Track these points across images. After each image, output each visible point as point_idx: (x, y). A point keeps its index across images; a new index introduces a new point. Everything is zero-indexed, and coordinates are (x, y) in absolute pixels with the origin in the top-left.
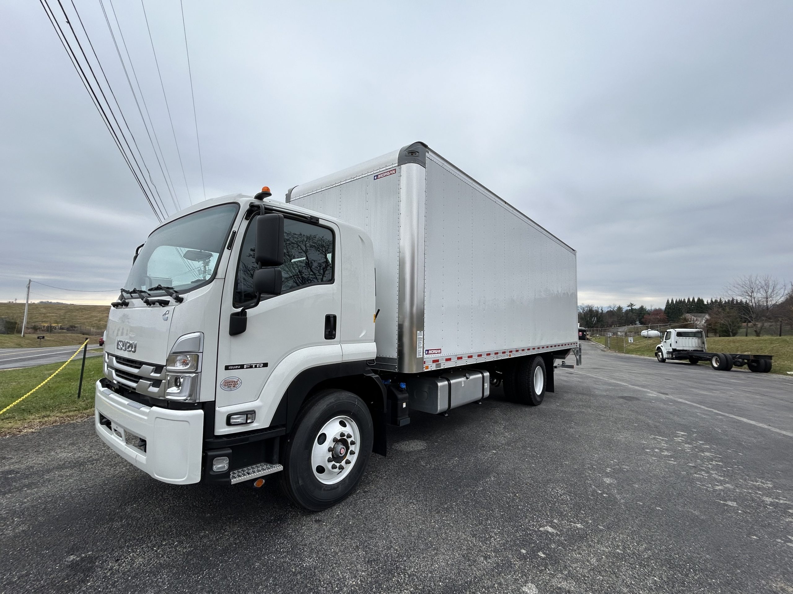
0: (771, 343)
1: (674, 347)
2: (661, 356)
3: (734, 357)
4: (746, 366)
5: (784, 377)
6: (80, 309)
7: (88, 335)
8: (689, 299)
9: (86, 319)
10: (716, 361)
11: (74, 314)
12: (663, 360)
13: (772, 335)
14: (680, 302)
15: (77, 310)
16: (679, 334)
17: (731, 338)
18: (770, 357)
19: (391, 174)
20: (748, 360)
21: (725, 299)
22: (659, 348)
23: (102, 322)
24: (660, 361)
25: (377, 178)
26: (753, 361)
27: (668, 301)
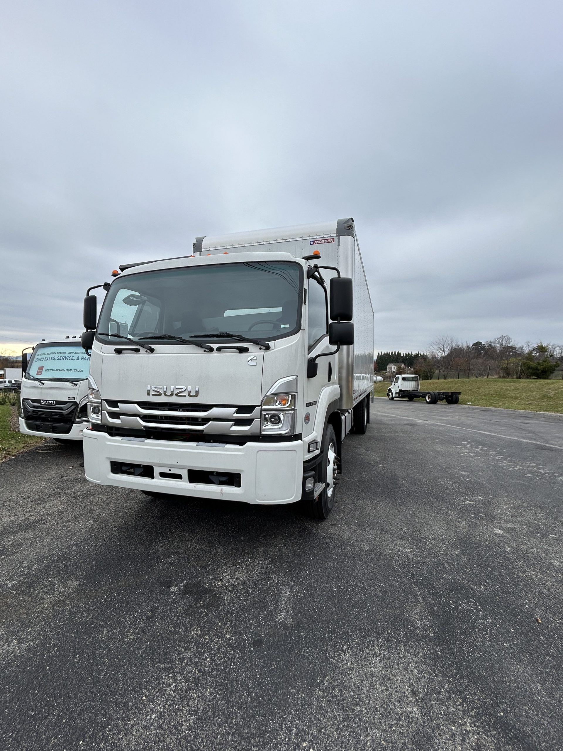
0: (456, 384)
1: (400, 388)
2: (391, 396)
3: (439, 393)
4: (445, 400)
5: (467, 406)
8: (392, 352)
10: (429, 397)
12: (392, 399)
13: (453, 378)
14: (387, 354)
16: (404, 379)
17: (430, 381)
18: (459, 393)
19: (329, 242)
20: (446, 396)
21: (414, 353)
22: (390, 389)
24: (390, 400)
25: (313, 244)
26: (450, 396)
27: (379, 353)
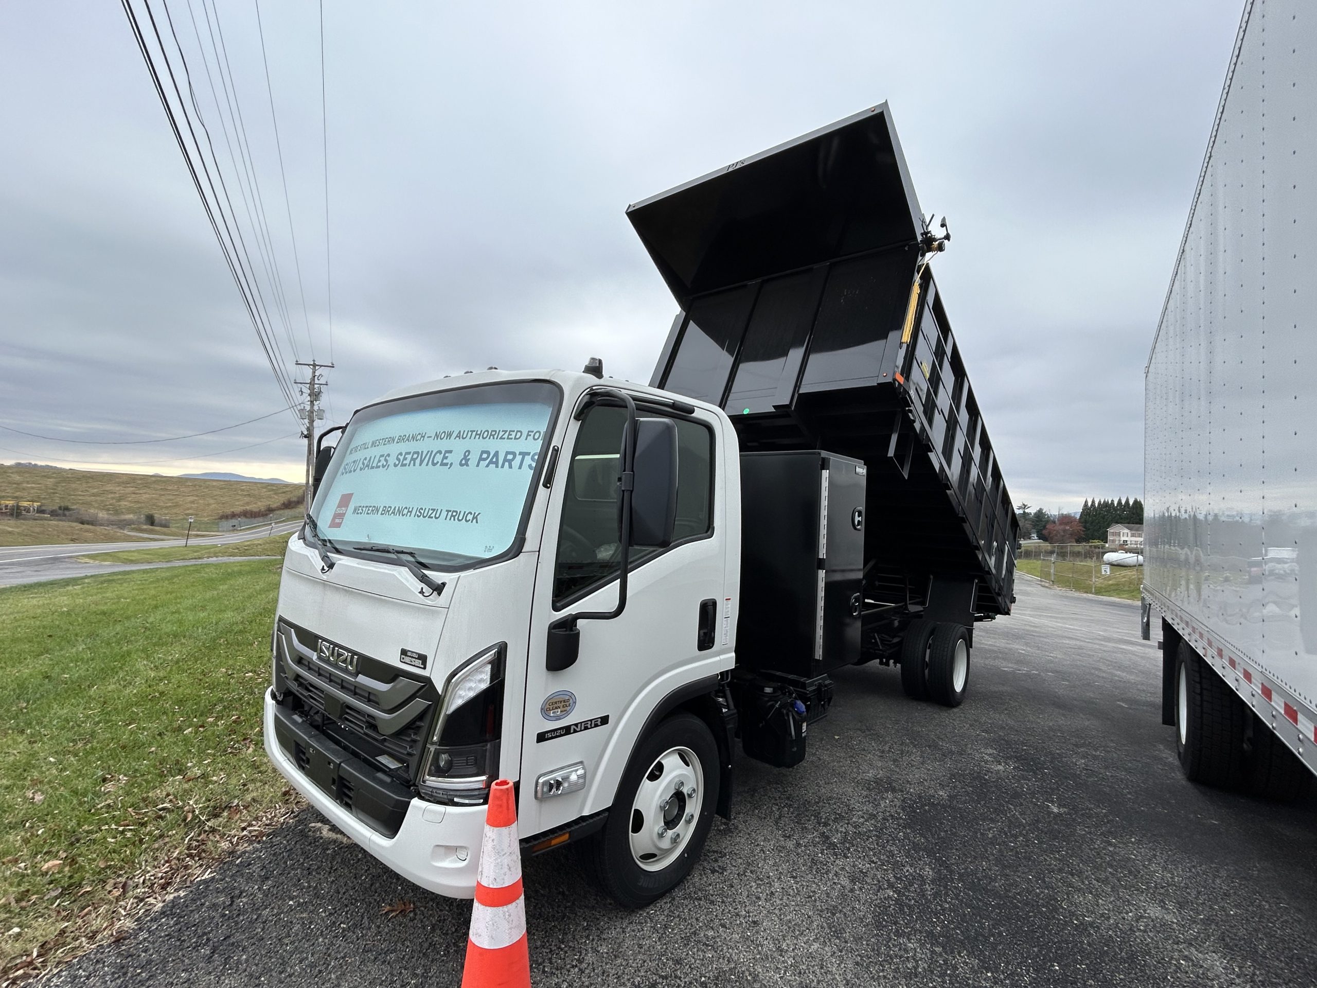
6: (83, 476)
7: (92, 524)
8: (1120, 501)
9: (94, 495)
11: (73, 486)
14: (1106, 505)
15: (79, 479)
23: (123, 503)
27: (1086, 502)
